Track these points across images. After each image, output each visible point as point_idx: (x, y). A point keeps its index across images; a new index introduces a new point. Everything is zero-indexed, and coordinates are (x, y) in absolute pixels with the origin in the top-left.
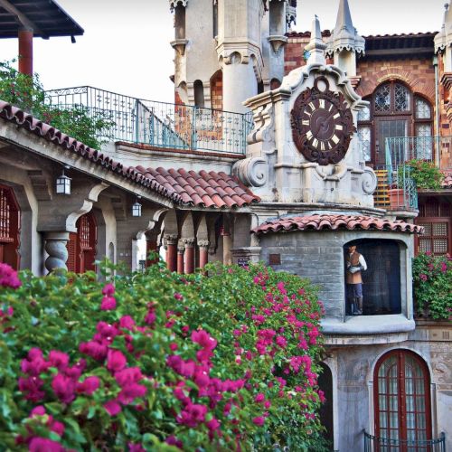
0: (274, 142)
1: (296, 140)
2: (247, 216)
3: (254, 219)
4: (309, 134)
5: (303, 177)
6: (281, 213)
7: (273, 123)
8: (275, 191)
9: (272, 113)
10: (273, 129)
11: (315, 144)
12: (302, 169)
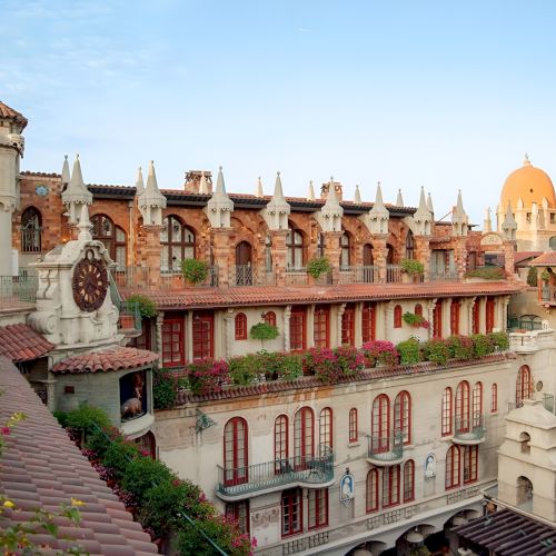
0: (60, 299)
1: (76, 298)
2: (46, 359)
3: (50, 360)
4: (83, 292)
5: (81, 325)
6: (69, 353)
7: (59, 285)
8: (61, 335)
9: (58, 277)
10: (59, 289)
11: (86, 298)
12: (80, 318)
